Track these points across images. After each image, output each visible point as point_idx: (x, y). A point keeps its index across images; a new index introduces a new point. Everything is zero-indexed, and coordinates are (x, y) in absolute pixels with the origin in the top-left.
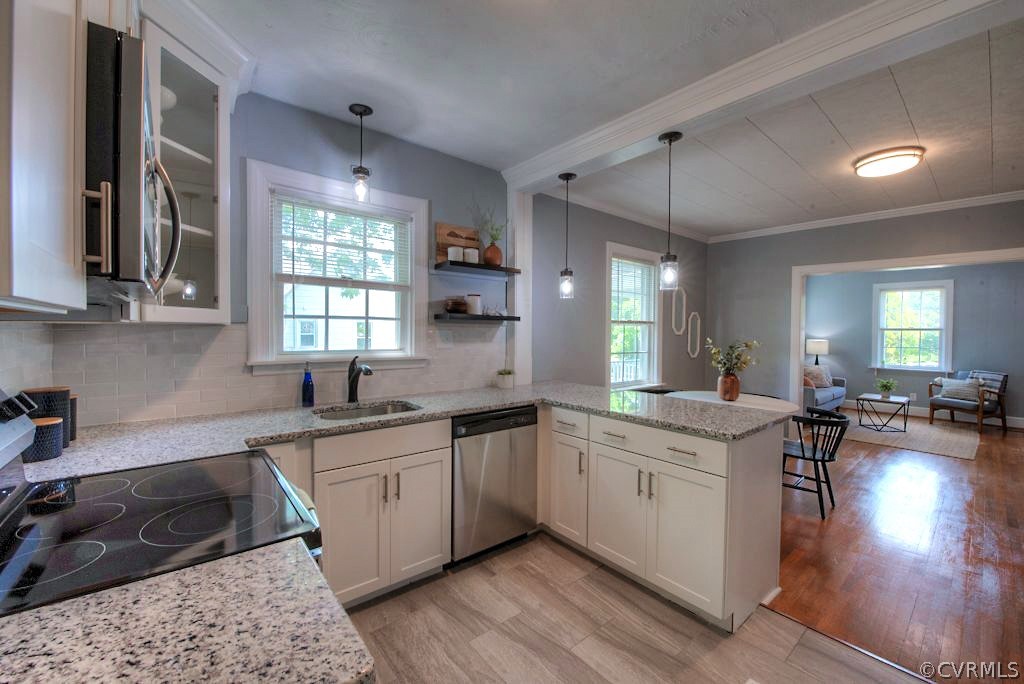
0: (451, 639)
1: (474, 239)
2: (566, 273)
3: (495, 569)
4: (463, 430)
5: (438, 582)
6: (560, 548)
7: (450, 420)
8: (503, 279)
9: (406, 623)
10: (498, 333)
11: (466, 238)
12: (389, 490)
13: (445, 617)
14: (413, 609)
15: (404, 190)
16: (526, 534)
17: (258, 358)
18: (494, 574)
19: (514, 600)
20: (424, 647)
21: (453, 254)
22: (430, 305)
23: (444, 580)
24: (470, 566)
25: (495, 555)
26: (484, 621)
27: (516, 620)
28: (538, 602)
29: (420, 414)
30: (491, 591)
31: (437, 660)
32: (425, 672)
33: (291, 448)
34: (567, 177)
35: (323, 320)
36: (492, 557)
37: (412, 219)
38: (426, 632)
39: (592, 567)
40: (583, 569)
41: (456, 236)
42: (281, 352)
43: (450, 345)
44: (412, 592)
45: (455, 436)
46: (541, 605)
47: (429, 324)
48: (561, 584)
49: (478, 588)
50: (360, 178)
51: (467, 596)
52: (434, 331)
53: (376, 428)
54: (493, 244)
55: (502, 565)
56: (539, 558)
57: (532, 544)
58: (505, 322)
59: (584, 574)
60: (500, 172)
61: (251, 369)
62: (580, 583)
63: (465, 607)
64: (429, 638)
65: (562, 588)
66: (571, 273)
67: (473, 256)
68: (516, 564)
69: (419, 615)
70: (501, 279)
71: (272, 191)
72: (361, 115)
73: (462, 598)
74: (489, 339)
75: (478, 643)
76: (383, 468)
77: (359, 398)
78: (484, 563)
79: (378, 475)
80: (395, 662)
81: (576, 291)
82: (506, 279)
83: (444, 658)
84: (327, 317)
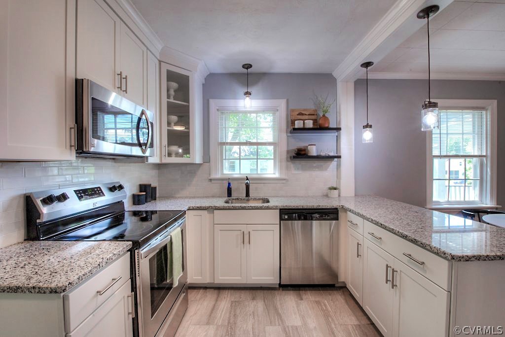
0: (259, 320)
1: (314, 115)
2: (368, 126)
3: (304, 297)
4: (286, 217)
5: (273, 291)
6: (352, 302)
7: (278, 211)
8: (334, 134)
9: (247, 303)
10: (331, 166)
11: (309, 115)
12: (246, 239)
13: (264, 308)
14: (253, 299)
15: (274, 97)
16: (335, 284)
17: (213, 176)
18: (302, 299)
19: (303, 318)
20: (246, 318)
21: (298, 124)
22: (288, 152)
23: (276, 292)
24: (293, 290)
25: (310, 290)
26: (280, 321)
27: (296, 328)
28: (314, 325)
29: (267, 205)
30: (293, 307)
31: (246, 327)
32: (238, 329)
33: (205, 212)
34: (367, 65)
35: (239, 160)
36: (307, 290)
37: (278, 110)
38: (252, 311)
39: (365, 321)
40: (358, 319)
41: (303, 114)
42: (222, 174)
43: (300, 172)
44: (259, 291)
45: (281, 219)
46: (315, 327)
47: (287, 161)
48: (337, 323)
49: (289, 302)
50: (247, 97)
51: (281, 304)
52: (291, 165)
53: (239, 209)
54: (324, 116)
55: (310, 297)
56: (334, 302)
57: (335, 292)
58: (336, 159)
59: (356, 323)
60: (331, 74)
61: (211, 180)
62: (350, 327)
63: (276, 309)
64: (250, 315)
65: (335, 324)
66: (371, 126)
67: (309, 124)
68: (317, 299)
69: (255, 302)
70: (333, 134)
71: (218, 110)
72: (247, 68)
73: (278, 303)
74: (326, 170)
75: (269, 329)
76: (243, 228)
77: (250, 195)
78: (301, 292)
79: (240, 230)
80: (231, 318)
81: (374, 138)
82: (336, 134)
83: (250, 327)
84: (240, 159)
